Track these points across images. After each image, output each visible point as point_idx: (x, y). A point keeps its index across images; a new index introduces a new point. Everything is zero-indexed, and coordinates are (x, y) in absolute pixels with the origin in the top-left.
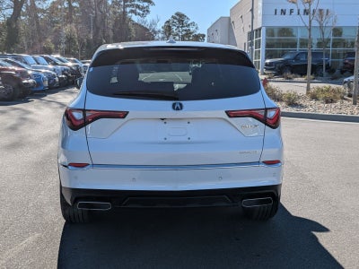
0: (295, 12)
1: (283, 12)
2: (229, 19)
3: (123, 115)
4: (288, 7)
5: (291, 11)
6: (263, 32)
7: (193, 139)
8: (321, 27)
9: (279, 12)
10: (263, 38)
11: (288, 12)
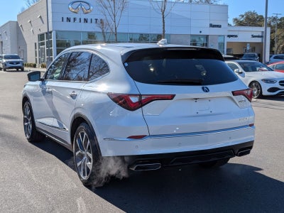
0: (78, 20)
1: (69, 20)
2: (17, 22)
3: (172, 97)
4: (72, 16)
5: (75, 19)
6: (53, 35)
7: (213, 112)
8: (103, 32)
9: (65, 20)
10: (53, 39)
11: (72, 20)
